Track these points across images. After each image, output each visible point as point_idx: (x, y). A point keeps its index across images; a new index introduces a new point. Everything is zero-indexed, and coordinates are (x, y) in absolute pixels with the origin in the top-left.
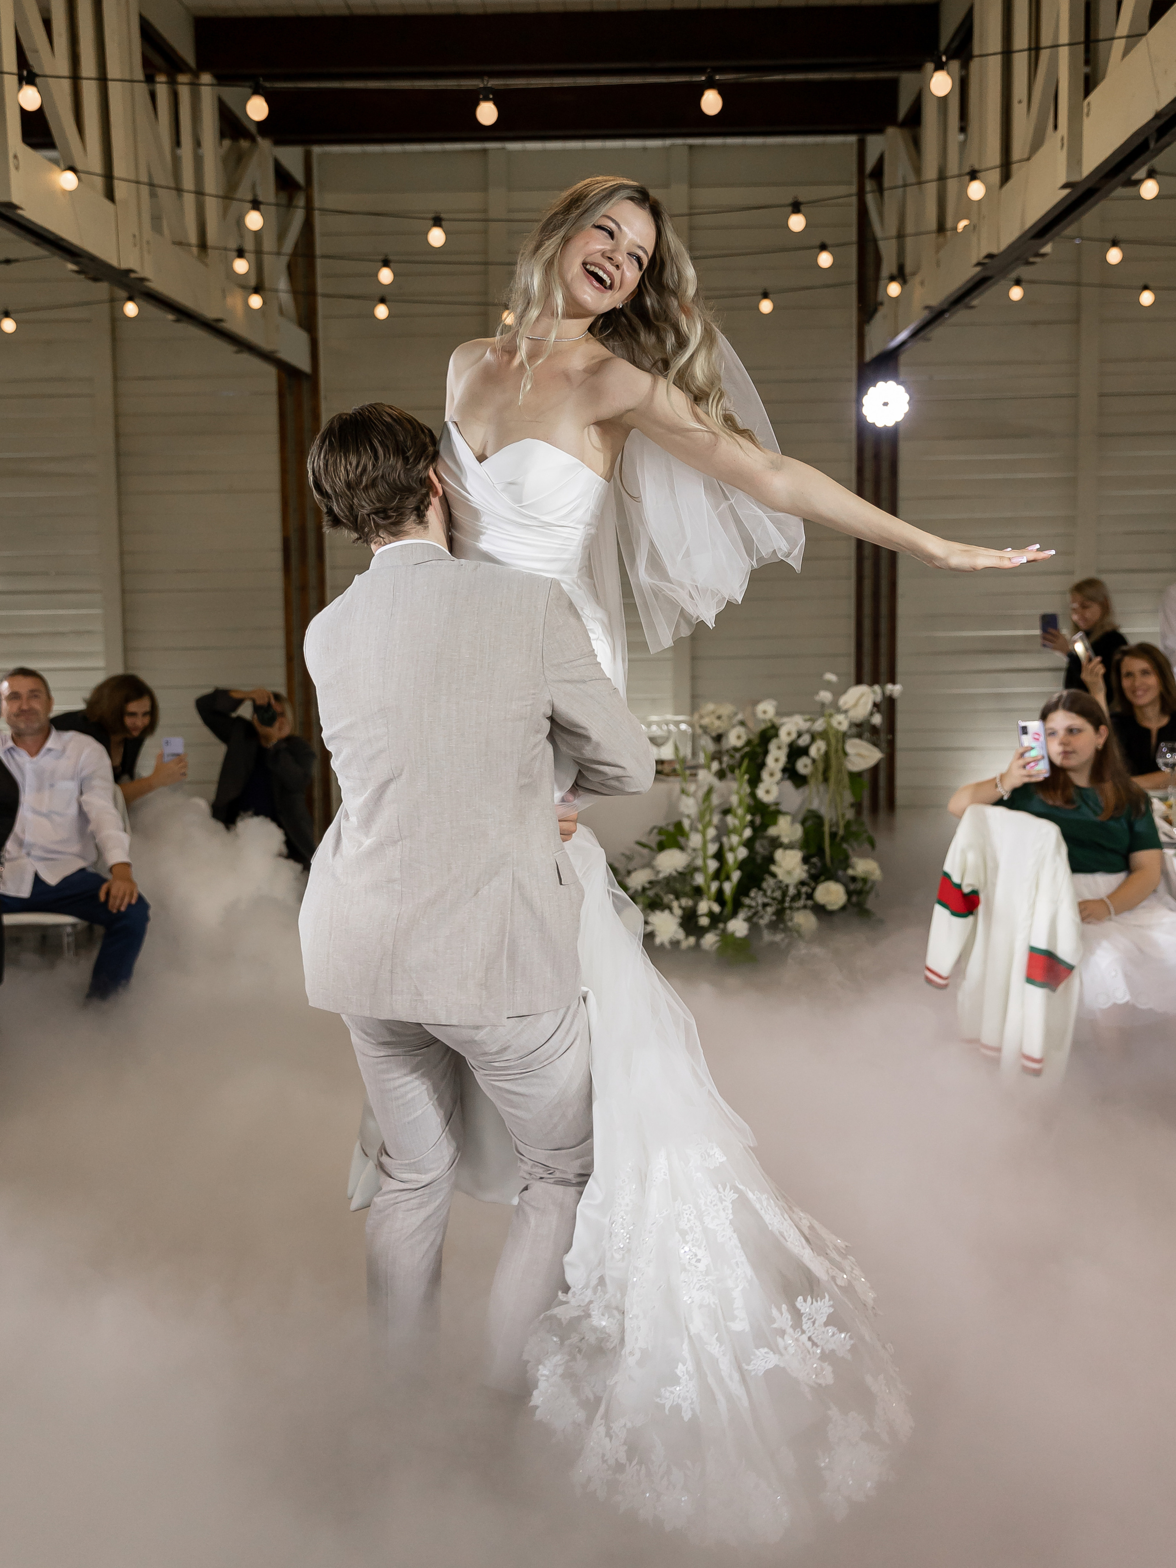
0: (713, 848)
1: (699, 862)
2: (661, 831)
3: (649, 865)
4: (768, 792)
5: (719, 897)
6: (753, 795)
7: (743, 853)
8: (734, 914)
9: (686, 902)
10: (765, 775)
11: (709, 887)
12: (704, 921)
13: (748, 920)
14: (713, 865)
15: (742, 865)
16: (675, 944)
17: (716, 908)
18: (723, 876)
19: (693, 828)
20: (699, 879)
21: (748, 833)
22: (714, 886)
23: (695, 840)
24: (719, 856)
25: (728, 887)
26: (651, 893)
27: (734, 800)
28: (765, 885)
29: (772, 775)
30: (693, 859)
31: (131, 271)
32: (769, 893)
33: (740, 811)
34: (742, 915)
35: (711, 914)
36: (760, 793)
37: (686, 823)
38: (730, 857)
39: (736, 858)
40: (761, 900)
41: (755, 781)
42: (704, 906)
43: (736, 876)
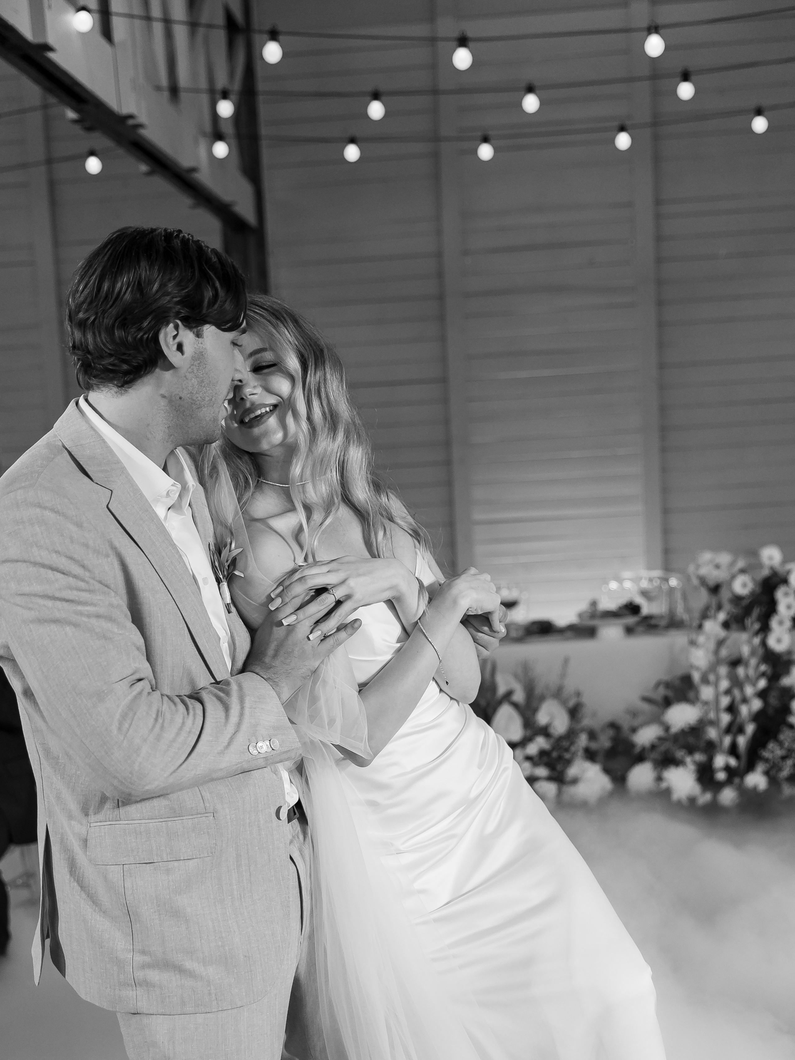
0: (725, 701)
1: (712, 715)
2: (668, 685)
3: (657, 719)
4: (779, 641)
5: (733, 750)
6: (764, 643)
7: (757, 704)
8: (750, 767)
9: (699, 757)
10: (774, 623)
11: (721, 741)
12: (721, 776)
13: (767, 773)
14: (726, 718)
15: (757, 717)
16: (692, 800)
17: (733, 762)
18: (734, 729)
19: (705, 680)
20: (712, 733)
21: (762, 683)
22: (727, 741)
23: (707, 693)
24: (732, 709)
25: (742, 741)
26: (662, 748)
27: (745, 650)
28: (782, 737)
29: (781, 623)
30: (706, 713)
31: (131, 117)
32: (786, 744)
33: (753, 662)
34: (760, 768)
35: (727, 768)
36: (772, 642)
37: (696, 677)
38: (744, 710)
39: (750, 710)
40: (779, 752)
41: (765, 629)
42: (720, 761)
43: (750, 728)
